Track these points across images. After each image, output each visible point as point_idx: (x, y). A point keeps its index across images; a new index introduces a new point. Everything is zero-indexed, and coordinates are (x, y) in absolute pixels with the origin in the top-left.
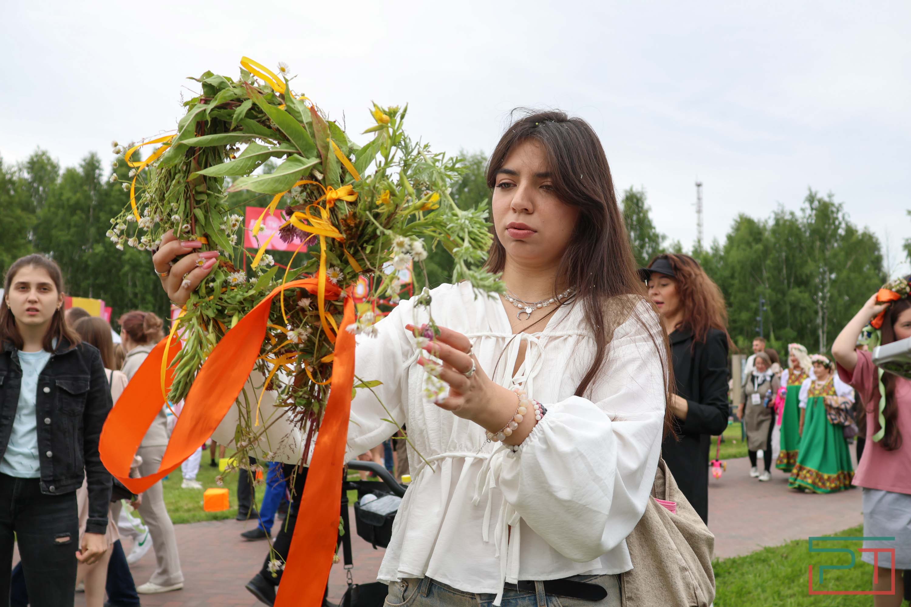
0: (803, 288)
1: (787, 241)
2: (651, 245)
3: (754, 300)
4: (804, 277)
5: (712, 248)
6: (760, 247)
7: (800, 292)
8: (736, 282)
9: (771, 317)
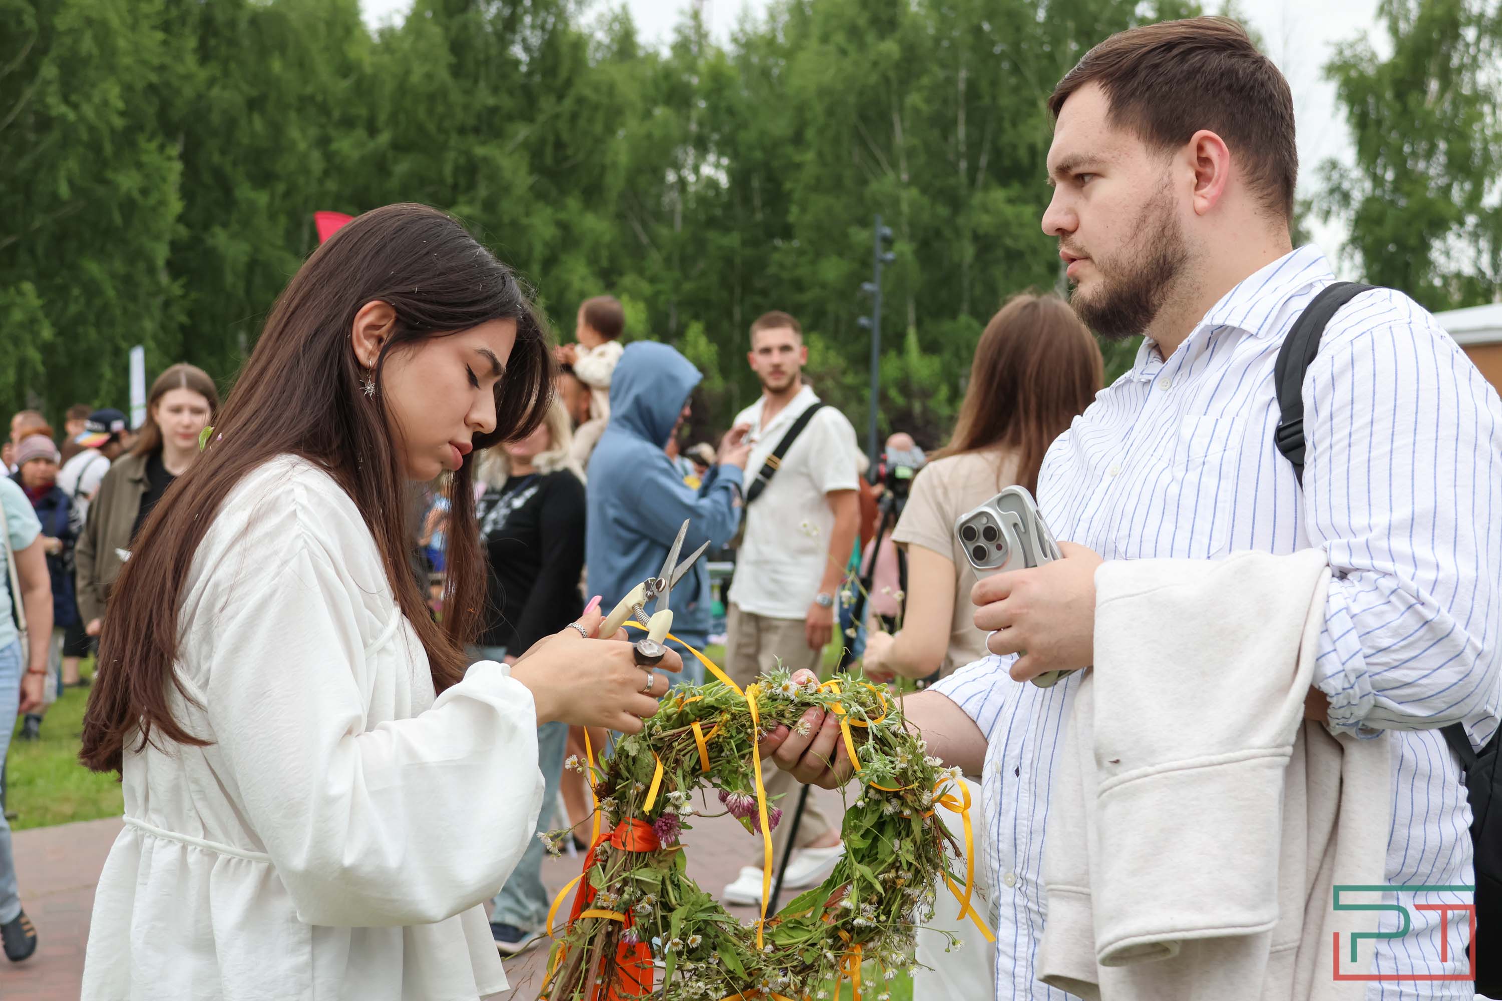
0: (1016, 189)
1: (977, 31)
2: (539, 22)
3: (864, 222)
4: (1023, 154)
5: (735, 40)
6: (890, 47)
7: (1011, 201)
8: (809, 156)
9: (915, 276)
